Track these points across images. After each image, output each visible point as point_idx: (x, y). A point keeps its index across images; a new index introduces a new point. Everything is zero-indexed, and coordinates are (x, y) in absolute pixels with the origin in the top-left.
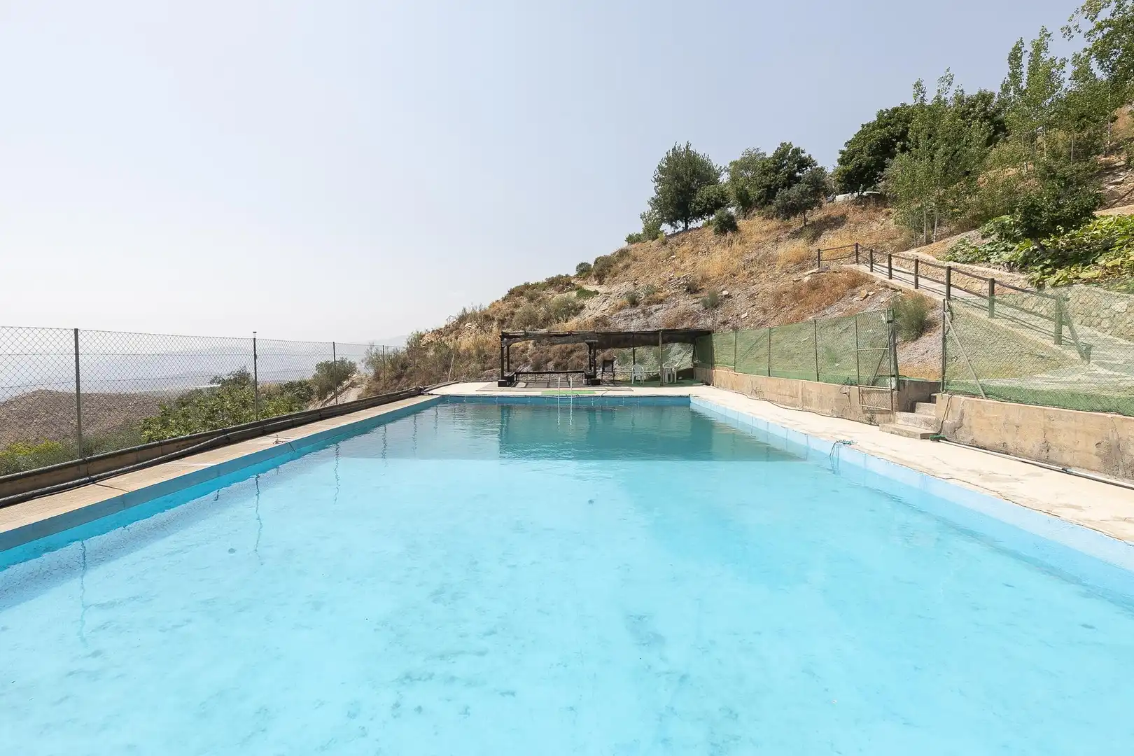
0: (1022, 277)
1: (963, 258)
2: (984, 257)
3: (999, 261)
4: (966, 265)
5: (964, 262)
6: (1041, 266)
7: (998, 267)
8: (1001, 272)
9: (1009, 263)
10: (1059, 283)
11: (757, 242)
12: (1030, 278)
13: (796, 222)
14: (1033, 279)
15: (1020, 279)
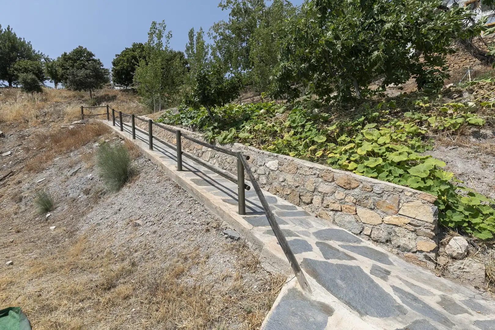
0: (201, 135)
1: (168, 121)
2: (178, 121)
3: (187, 124)
4: (169, 126)
5: (168, 124)
6: (212, 127)
7: (187, 128)
8: (188, 131)
9: (192, 125)
10: (226, 141)
11: (57, 102)
12: (206, 136)
13: (86, 95)
14: (207, 137)
15: (199, 136)
